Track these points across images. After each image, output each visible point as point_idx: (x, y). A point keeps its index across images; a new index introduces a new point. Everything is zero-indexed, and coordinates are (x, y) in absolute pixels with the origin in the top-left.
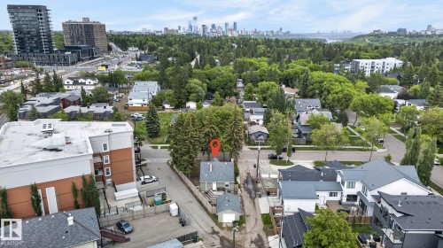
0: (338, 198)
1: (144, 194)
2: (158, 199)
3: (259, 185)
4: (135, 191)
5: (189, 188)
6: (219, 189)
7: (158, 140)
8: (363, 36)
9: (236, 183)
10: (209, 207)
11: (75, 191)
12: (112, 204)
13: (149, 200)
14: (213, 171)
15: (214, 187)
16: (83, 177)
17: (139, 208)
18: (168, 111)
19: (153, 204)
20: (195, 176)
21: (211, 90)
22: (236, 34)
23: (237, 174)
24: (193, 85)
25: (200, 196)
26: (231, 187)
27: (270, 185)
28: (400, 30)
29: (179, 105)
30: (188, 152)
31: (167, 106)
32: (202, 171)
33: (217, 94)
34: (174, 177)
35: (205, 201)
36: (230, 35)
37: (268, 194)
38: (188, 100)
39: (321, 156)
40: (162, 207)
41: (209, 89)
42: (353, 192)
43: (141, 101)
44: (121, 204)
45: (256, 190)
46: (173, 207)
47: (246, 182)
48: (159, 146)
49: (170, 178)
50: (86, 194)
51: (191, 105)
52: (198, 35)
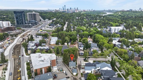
0: (96, 70)
1: (58, 68)
2: (61, 70)
3: (81, 67)
4: (57, 68)
5: (67, 67)
6: (73, 68)
7: (59, 55)
8: (118, 12)
9: (76, 66)
10: (71, 72)
11: (47, 69)
12: (53, 71)
13: (59, 70)
14: (72, 64)
15: (72, 67)
16: (49, 66)
17: (58, 72)
18: (60, 45)
19: (60, 71)
20: (68, 65)
21: (71, 40)
22: (78, 11)
23: (76, 64)
24: (66, 39)
25: (69, 69)
26: (75, 67)
27: (83, 67)
28: (130, 10)
29: (63, 44)
30: (67, 60)
31: (60, 44)
32: (69, 64)
33: (72, 41)
34: (64, 65)
35: (70, 70)
36: (76, 12)
37: (83, 69)
38: (65, 42)
39: (95, 59)
40: (62, 72)
41: (70, 39)
43: (54, 43)
44: (55, 71)
45: (80, 68)
46: (64, 72)
47: (78, 66)
48: (60, 56)
49: (63, 65)
50: (49, 70)
51: (66, 44)
52: (66, 12)
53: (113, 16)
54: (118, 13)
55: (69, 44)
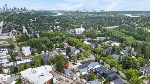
1: (57, 79)
3: (75, 71)
6: (69, 74)
8: (68, 12)
10: (70, 78)
11: (50, 82)
14: (67, 71)
16: (51, 79)
17: (58, 82)
21: (48, 47)
24: (43, 47)
25: (66, 76)
26: (71, 73)
29: (40, 53)
31: (36, 53)
35: (68, 77)
36: (24, 13)
37: (77, 72)
40: (62, 80)
42: (91, 68)
43: (29, 54)
51: (43, 52)
52: (10, 13)
53: (66, 17)
54: (68, 14)
55: (47, 52)
